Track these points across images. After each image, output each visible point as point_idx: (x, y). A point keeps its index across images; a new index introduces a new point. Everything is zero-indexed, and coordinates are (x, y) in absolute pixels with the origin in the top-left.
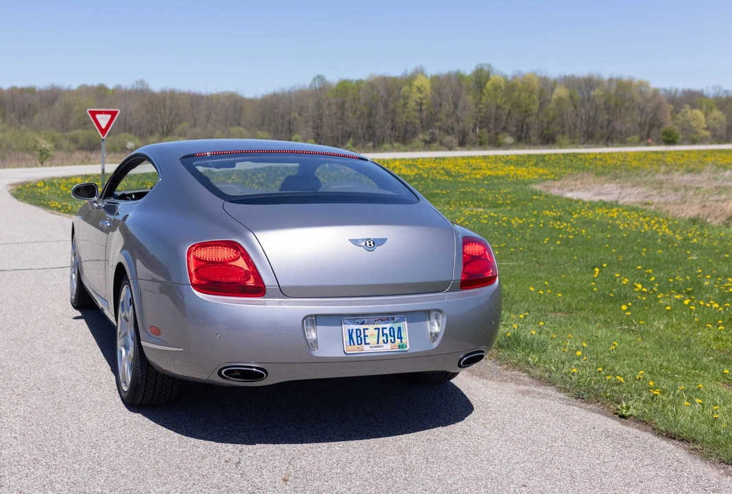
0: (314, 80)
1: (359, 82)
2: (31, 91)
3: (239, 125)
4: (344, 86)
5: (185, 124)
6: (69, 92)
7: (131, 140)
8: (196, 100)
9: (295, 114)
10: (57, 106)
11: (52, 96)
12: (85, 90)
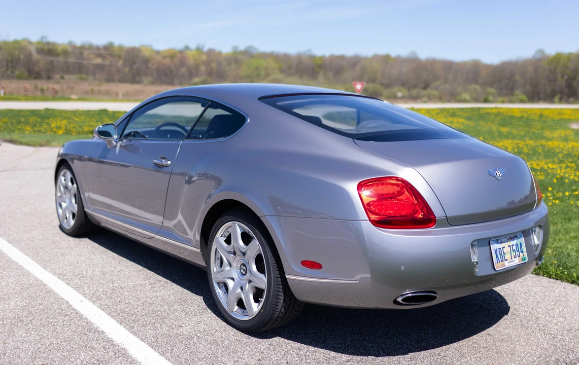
0: (537, 52)
1: (570, 55)
2: (342, 58)
3: (477, 83)
4: (558, 58)
5: (438, 83)
6: (366, 59)
7: (400, 91)
8: (449, 66)
9: (517, 77)
10: (358, 68)
11: (355, 61)
12: (376, 57)
